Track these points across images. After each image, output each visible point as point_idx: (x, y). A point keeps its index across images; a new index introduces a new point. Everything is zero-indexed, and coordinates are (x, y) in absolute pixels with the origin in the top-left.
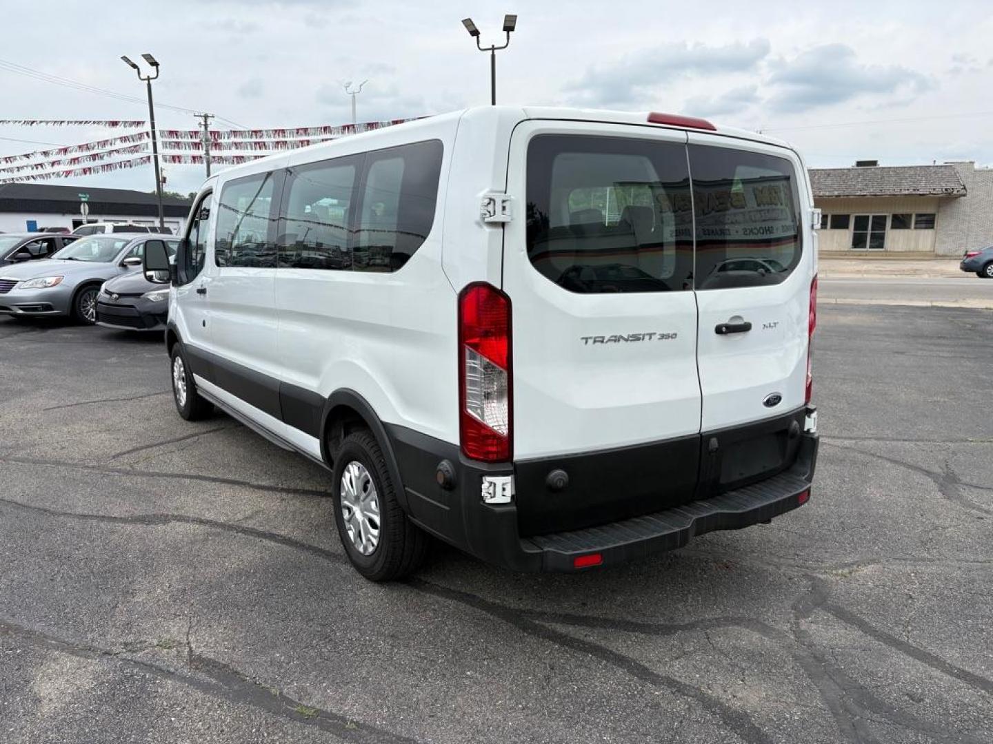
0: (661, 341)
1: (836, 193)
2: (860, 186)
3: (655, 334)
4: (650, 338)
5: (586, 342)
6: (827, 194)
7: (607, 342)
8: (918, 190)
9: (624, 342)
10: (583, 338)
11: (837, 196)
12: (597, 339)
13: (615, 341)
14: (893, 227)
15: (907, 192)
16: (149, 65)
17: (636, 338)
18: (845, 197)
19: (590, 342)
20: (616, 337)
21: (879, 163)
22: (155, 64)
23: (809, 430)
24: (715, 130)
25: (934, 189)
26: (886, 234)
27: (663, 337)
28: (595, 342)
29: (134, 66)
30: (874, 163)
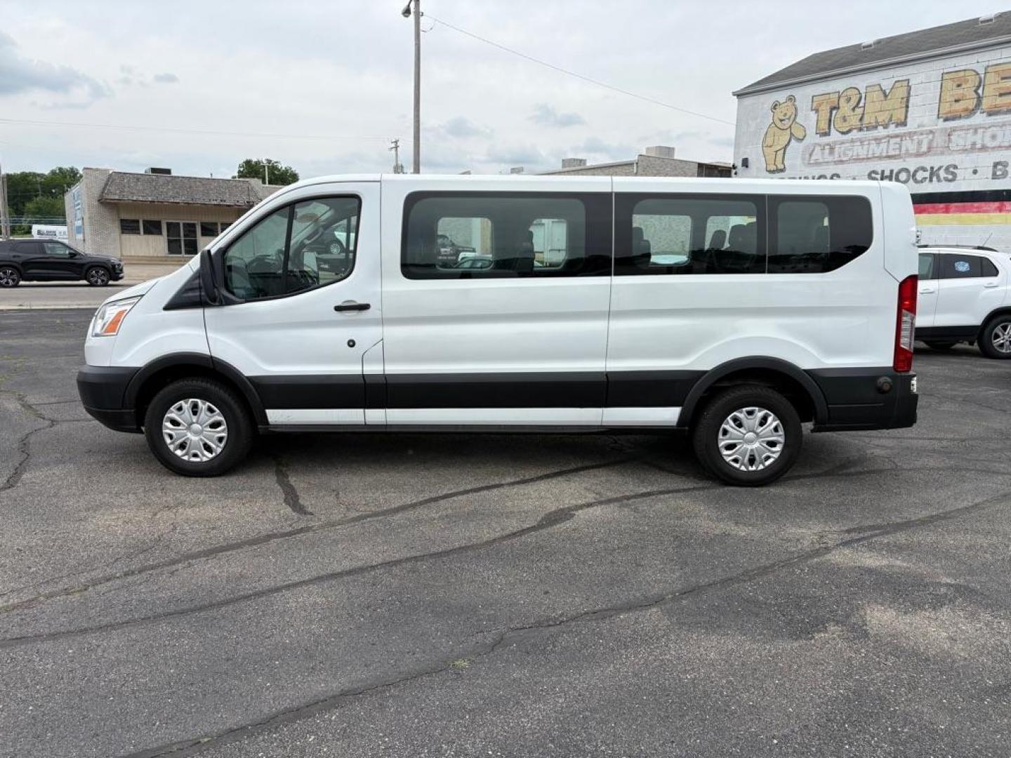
1: (150, 199)
2: (171, 193)
6: (141, 198)
8: (225, 201)
11: (151, 202)
14: (203, 234)
15: (215, 203)
18: (159, 203)
21: (172, 171)
25: (238, 201)
26: (198, 242)
30: (168, 171)
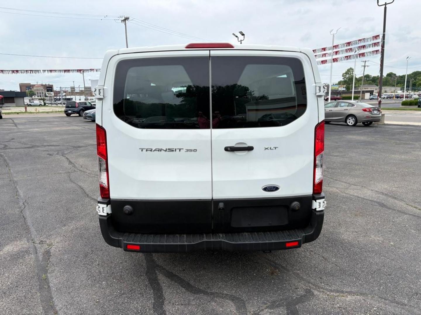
0: (187, 152)
3: (183, 149)
4: (180, 151)
5: (142, 151)
7: (154, 151)
9: (164, 152)
10: (140, 149)
12: (148, 150)
13: (159, 151)
16: (242, 36)
17: (171, 150)
19: (144, 151)
20: (159, 149)
22: (243, 35)
23: (316, 209)
24: (233, 47)
27: (188, 150)
28: (147, 151)
29: (237, 37)
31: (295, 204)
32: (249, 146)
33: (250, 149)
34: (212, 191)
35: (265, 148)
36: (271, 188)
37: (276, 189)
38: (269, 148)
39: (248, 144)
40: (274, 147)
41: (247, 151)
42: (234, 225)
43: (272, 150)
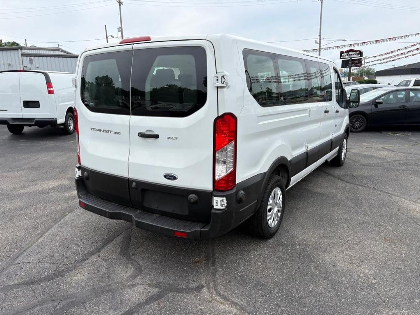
5: (92, 130)
7: (97, 131)
9: (102, 132)
10: (91, 128)
12: (95, 129)
20: (100, 129)
27: (115, 133)
31: (191, 196)
32: (155, 134)
33: (156, 137)
34: (129, 171)
35: (168, 137)
36: (170, 176)
37: (174, 178)
38: (171, 138)
39: (155, 132)
40: (175, 138)
41: (154, 139)
42: (146, 205)
43: (173, 140)
